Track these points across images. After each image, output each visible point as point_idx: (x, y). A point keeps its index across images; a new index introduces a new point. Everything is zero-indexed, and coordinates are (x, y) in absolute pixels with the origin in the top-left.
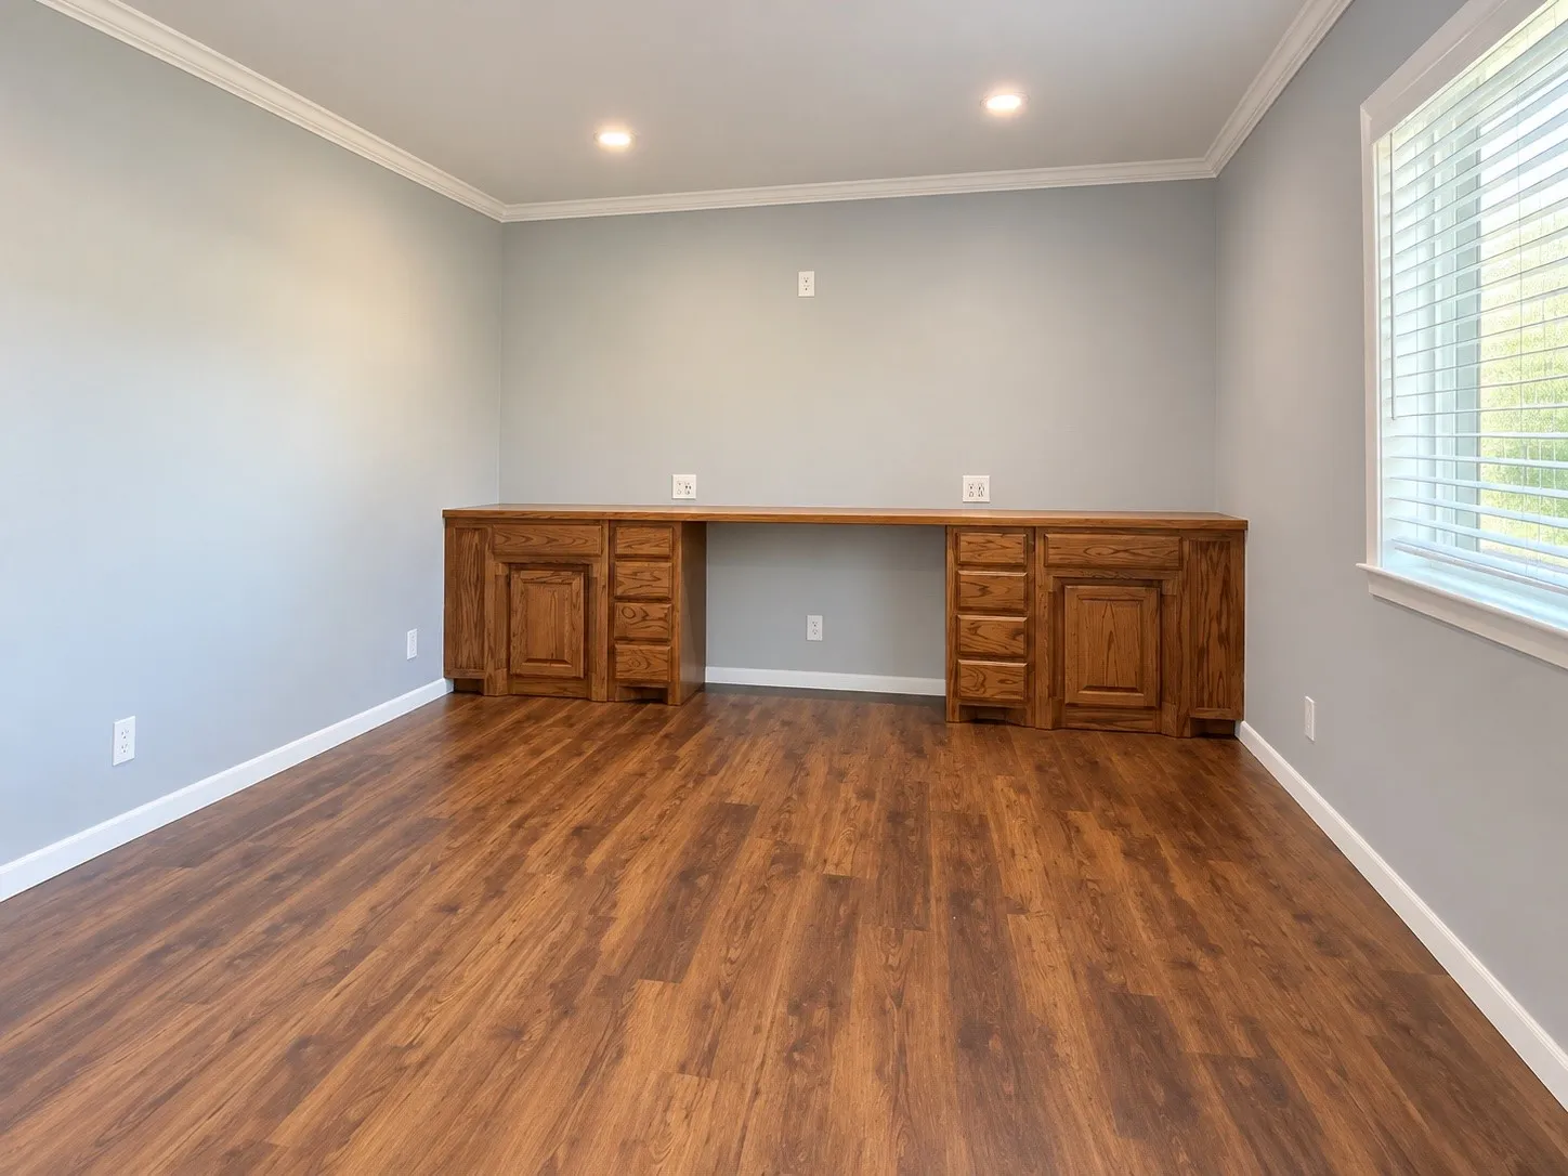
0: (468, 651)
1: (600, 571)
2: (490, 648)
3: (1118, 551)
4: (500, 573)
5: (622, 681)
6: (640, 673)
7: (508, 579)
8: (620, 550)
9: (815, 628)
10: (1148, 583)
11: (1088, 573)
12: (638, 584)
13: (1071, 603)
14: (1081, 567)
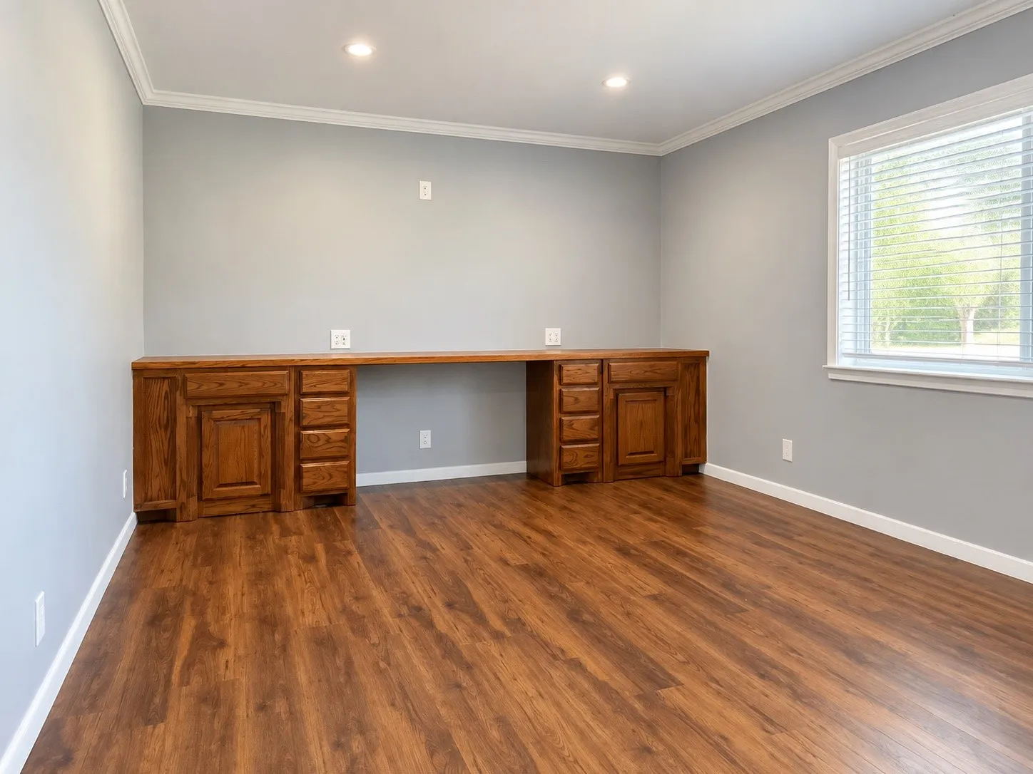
0: (157, 484)
1: (288, 408)
2: (182, 480)
3: (646, 371)
4: (191, 415)
5: (305, 493)
6: (322, 484)
7: (199, 420)
8: (305, 390)
9: (426, 439)
10: (658, 389)
11: (632, 386)
12: (321, 415)
13: (621, 404)
14: (626, 382)
